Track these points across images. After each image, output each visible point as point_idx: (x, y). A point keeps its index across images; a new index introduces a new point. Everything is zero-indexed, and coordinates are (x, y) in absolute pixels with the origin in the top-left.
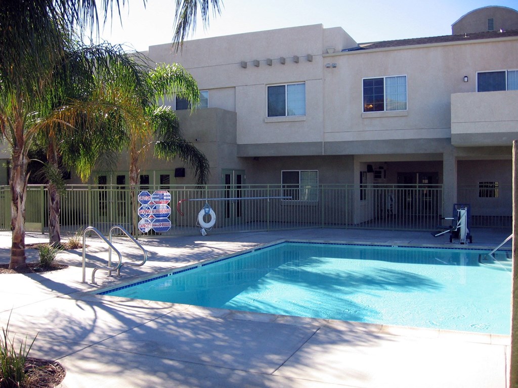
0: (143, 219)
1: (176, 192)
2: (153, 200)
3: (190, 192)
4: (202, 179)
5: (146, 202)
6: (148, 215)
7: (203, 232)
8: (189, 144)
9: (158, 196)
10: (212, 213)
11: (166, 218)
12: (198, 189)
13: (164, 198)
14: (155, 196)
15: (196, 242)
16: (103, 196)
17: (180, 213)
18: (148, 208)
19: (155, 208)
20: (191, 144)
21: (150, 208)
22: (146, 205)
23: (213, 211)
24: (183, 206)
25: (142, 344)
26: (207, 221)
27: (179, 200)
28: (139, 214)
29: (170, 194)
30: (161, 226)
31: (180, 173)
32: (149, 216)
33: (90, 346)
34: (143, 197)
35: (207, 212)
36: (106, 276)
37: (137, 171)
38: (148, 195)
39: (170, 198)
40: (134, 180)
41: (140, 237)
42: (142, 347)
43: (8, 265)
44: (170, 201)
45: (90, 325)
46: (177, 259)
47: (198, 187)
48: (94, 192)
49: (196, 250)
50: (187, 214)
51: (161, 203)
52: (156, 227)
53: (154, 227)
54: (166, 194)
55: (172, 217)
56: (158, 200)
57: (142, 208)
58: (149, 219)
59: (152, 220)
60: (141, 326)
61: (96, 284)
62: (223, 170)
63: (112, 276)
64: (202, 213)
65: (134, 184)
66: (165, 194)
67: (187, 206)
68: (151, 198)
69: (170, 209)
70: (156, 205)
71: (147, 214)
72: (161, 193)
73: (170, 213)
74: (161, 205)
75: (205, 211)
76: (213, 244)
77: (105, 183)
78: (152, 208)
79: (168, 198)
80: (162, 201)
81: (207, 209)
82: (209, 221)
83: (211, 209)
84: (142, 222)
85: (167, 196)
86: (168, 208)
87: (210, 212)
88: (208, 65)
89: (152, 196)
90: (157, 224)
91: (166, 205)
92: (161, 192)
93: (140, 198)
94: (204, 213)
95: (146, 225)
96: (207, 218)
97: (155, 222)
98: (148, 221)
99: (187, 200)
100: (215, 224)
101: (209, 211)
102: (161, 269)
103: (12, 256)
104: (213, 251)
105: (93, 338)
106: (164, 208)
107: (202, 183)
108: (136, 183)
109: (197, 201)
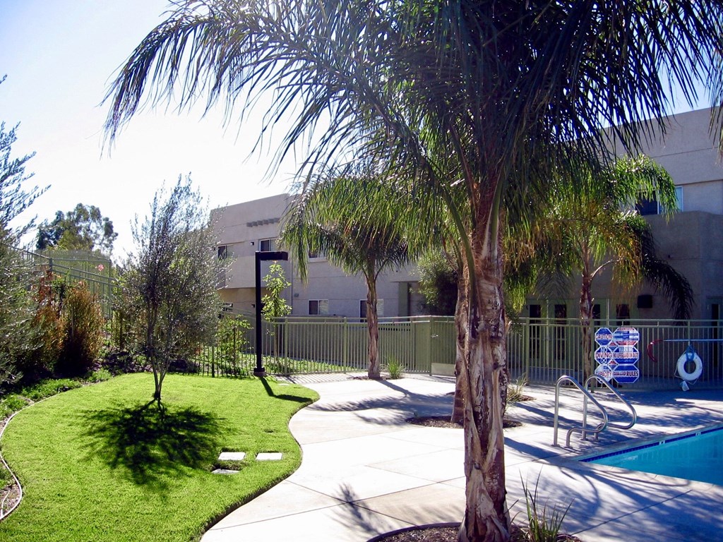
0: (601, 365)
1: (645, 329)
2: (615, 340)
3: (666, 329)
4: (682, 312)
5: (605, 342)
6: (608, 360)
7: (685, 386)
8: (662, 262)
9: (622, 334)
10: (697, 360)
11: (632, 365)
12: (676, 325)
13: (630, 337)
14: (618, 335)
15: (678, 400)
16: (535, 332)
17: (651, 358)
18: (609, 351)
19: (617, 351)
20: (665, 263)
21: (610, 350)
22: (606, 347)
23: (698, 358)
24: (656, 348)
25: (671, 527)
26: (689, 371)
27: (651, 341)
28: (595, 359)
29: (637, 332)
30: (626, 376)
31: (645, 302)
32: (610, 362)
33: (605, 523)
34: (601, 335)
35: (690, 358)
36: (579, 439)
37: (590, 300)
38: (608, 333)
39: (638, 337)
40: (586, 313)
41: (598, 390)
42: (672, 530)
43: (450, 417)
44: (637, 342)
45: (593, 499)
46: (663, 422)
47: (678, 324)
48: (534, 327)
49: (684, 411)
50: (661, 360)
51: (625, 344)
52: (618, 376)
53: (616, 376)
54: (633, 331)
55: (640, 363)
56: (621, 340)
57: (599, 351)
58: (608, 365)
59: (613, 367)
60: (658, 504)
61: (572, 448)
62: (708, 298)
63: (587, 440)
64: (682, 359)
65: (587, 318)
66: (631, 332)
67: (661, 349)
68: (612, 338)
69: (638, 352)
70: (619, 346)
71: (606, 358)
72: (626, 331)
73: (638, 358)
74: (625, 346)
75: (687, 356)
76: (704, 404)
77: (539, 316)
78: (613, 350)
79: (635, 337)
80: (626, 341)
81: (690, 354)
82: (692, 370)
83: (695, 354)
84: (600, 369)
85: (633, 335)
86: (635, 351)
87: (695, 358)
88: (681, 151)
89: (613, 334)
90: (620, 372)
91: (632, 346)
92: (625, 329)
93: (597, 337)
94: (685, 360)
95: (606, 372)
96: (690, 367)
97: (617, 369)
98: (607, 368)
99: (661, 341)
100: (701, 376)
101: (693, 356)
102: (646, 434)
103: (455, 406)
104: (709, 413)
105: (605, 513)
106: (629, 351)
107: (683, 318)
108: (589, 317)
109: (676, 343)
